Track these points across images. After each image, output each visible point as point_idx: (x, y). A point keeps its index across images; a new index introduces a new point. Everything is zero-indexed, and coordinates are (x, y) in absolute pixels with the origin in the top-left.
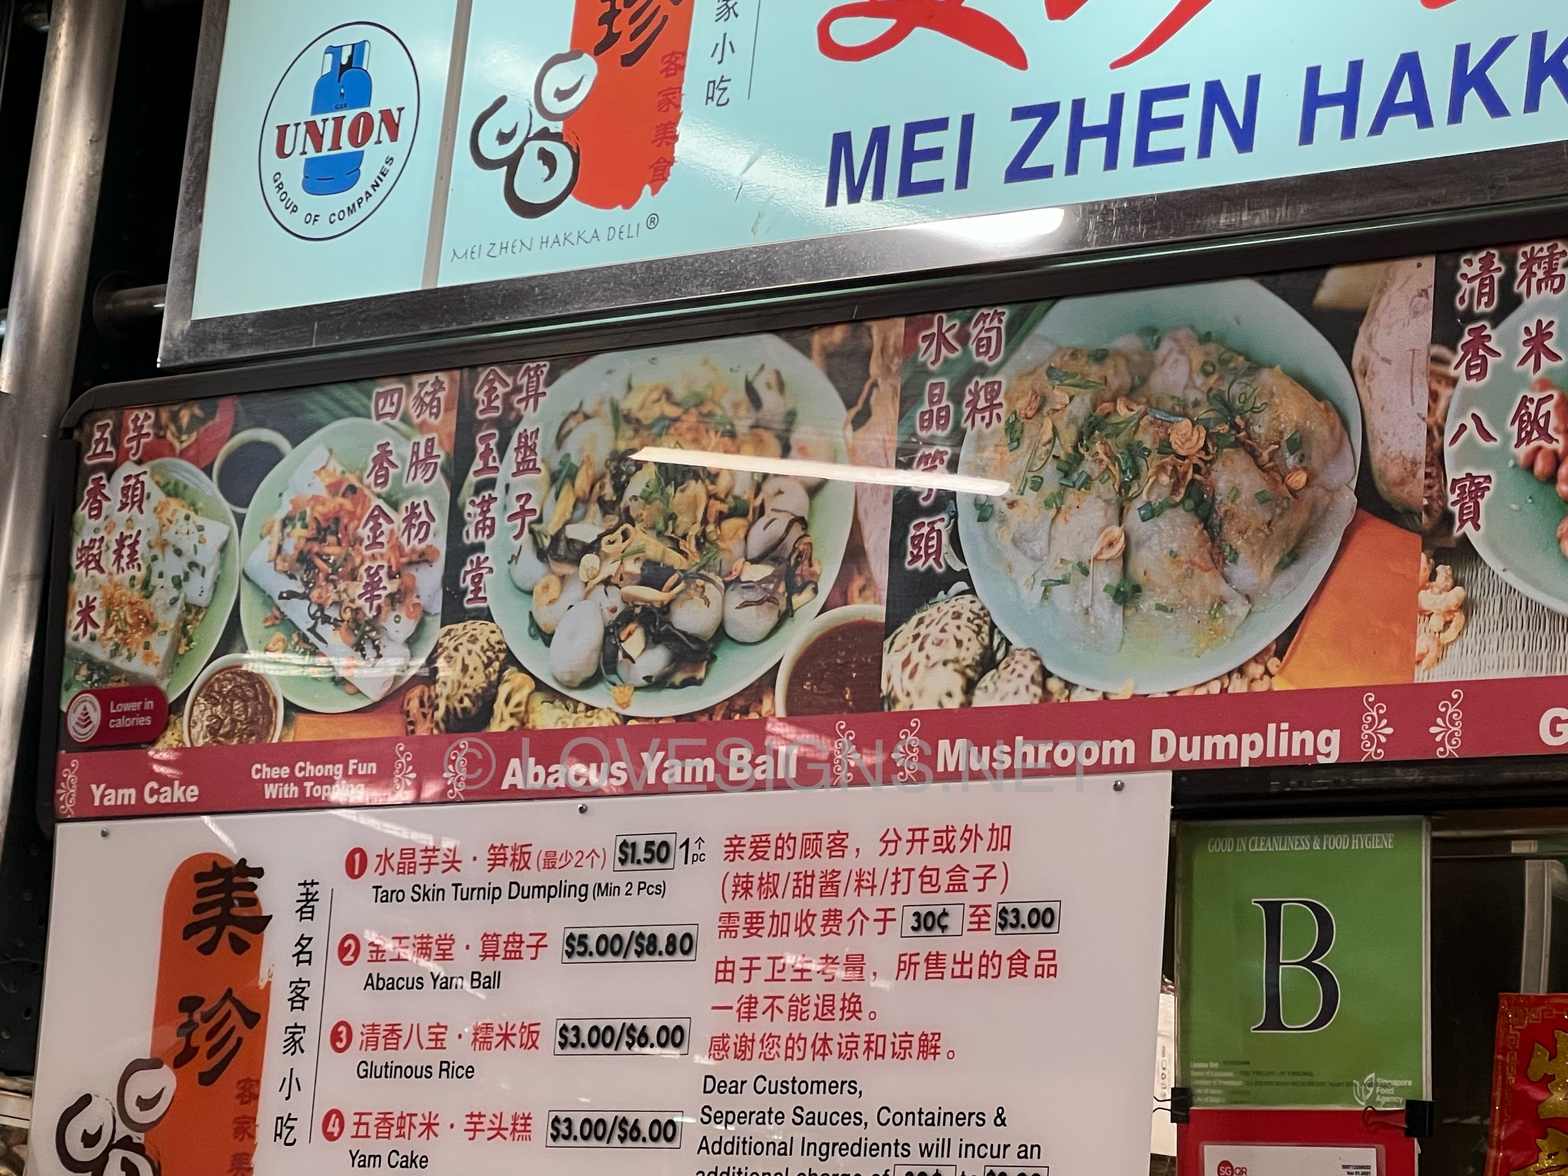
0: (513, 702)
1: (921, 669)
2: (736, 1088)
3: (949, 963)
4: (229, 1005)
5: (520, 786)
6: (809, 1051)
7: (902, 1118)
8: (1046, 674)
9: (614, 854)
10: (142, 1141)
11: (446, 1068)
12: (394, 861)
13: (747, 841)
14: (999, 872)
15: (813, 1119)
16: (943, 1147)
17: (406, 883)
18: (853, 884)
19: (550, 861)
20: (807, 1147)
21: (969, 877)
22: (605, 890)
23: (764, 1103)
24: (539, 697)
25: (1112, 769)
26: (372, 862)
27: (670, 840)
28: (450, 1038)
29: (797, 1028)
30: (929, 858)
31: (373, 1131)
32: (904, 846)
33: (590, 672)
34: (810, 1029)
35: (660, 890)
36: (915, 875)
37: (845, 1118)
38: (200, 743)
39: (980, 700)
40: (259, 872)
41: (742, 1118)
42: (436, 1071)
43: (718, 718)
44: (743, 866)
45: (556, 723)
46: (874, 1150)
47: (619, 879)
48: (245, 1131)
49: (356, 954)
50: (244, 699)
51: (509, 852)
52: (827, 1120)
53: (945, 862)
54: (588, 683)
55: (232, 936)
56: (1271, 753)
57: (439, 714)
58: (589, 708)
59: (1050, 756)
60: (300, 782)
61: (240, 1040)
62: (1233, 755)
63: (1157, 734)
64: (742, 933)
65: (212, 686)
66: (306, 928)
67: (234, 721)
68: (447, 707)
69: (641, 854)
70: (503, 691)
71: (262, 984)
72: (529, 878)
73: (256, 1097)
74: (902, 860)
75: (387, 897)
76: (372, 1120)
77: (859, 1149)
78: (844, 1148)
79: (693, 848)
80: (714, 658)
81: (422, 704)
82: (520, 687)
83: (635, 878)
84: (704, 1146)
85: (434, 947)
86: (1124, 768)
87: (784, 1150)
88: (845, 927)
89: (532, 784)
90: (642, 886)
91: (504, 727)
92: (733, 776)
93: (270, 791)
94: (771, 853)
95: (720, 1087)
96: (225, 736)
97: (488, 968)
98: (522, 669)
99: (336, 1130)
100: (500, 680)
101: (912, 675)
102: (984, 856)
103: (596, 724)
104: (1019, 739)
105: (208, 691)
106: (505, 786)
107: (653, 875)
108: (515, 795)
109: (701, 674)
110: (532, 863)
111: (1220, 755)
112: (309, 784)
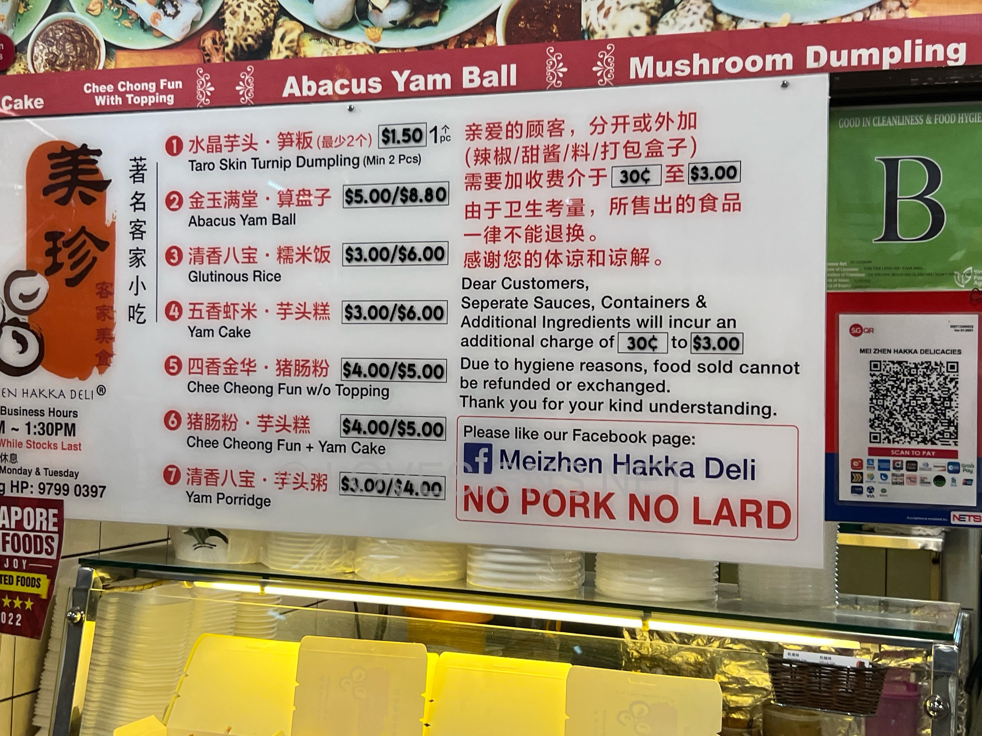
0: (288, 38)
1: (613, 12)
2: (488, 285)
3: (652, 204)
4: (83, 237)
5: (298, 94)
6: (544, 262)
7: (624, 303)
8: (716, 12)
9: (377, 137)
10: (27, 321)
11: (258, 275)
12: (204, 144)
13: (484, 127)
14: (688, 143)
15: (550, 304)
16: (657, 321)
17: (215, 158)
18: (570, 153)
19: (327, 142)
20: (546, 322)
21: (664, 149)
22: (373, 160)
23: (512, 294)
24: (307, 37)
25: (774, 73)
26: (187, 145)
27: (422, 127)
28: (259, 256)
29: (533, 247)
30: (631, 135)
31: (205, 314)
32: (609, 128)
33: (347, 18)
34: (544, 247)
35: (417, 160)
36: (620, 147)
37: (576, 304)
38: (42, 70)
39: (662, 30)
40: (98, 153)
41: (495, 304)
42: (250, 276)
43: (451, 47)
44: (482, 143)
45: (323, 53)
46: (600, 323)
47: (385, 153)
48: (105, 315)
49: (180, 203)
50: (74, 42)
51: (294, 137)
52: (563, 304)
53: (644, 138)
54: (345, 27)
55: (81, 193)
56: (908, 59)
57: (229, 49)
58: (348, 43)
59: (722, 66)
60: (122, 95)
61: (95, 259)
62: (876, 61)
63: (811, 50)
64: (484, 186)
65: (47, 34)
66: (139, 187)
67: (66, 56)
68: (235, 45)
69: (399, 136)
70: (279, 33)
71: (108, 223)
72: (310, 154)
73: (112, 294)
74: (608, 136)
75: (200, 167)
76: (204, 308)
77: (590, 322)
78: (577, 323)
79: (440, 132)
80: (445, 8)
81: (214, 42)
82: (292, 30)
83: (396, 153)
84: (466, 322)
85: (242, 200)
86: (784, 72)
87: (530, 323)
88: (566, 181)
89: (305, 93)
90: (402, 158)
91: (281, 56)
92: (466, 84)
93: (100, 101)
94: (503, 134)
95: (476, 285)
96: (61, 65)
97: (285, 211)
98: (292, 18)
99: (176, 314)
100: (275, 25)
101: (606, 15)
102: (674, 132)
103: (354, 53)
104: (696, 56)
105: (44, 36)
106: (285, 94)
107: (411, 150)
108: (292, 100)
109: (436, 19)
110: (314, 144)
111: (865, 62)
112: (129, 96)
